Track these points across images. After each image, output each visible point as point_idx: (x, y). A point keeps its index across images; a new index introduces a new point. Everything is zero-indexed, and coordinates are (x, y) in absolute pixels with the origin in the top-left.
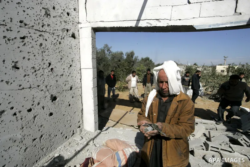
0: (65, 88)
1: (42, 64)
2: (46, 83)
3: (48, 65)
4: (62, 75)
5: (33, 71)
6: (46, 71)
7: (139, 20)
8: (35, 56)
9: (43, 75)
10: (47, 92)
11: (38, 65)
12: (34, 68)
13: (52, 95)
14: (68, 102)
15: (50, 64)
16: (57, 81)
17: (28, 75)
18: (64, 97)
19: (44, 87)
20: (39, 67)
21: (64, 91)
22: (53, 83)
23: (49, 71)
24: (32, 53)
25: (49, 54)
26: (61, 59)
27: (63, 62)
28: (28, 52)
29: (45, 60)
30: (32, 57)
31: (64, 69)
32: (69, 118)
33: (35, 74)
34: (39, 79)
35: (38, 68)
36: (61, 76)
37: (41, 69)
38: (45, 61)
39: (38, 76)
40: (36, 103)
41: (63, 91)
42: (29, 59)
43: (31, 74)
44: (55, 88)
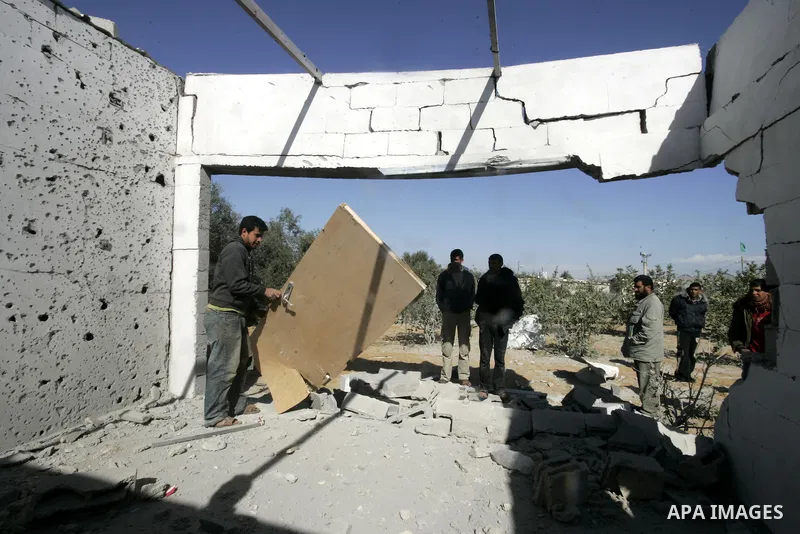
0: (128, 286)
1: (83, 230)
2: (86, 269)
3: (96, 233)
4: (126, 258)
5: (63, 241)
6: (91, 244)
7: (284, 155)
8: (70, 212)
9: (81, 251)
10: (87, 288)
11: (75, 231)
12: (64, 235)
14: (133, 319)
15: (100, 232)
16: (112, 268)
17: (52, 247)
18: (126, 304)
19: (82, 275)
20: (78, 234)
21: (126, 293)
22: (102, 270)
23: (96, 246)
24: (65, 206)
25: (102, 213)
26: (127, 224)
27: (129, 231)
28: (58, 205)
29: (90, 221)
30: (63, 213)
31: (131, 246)
33: (65, 247)
34: (72, 257)
35: (73, 237)
36: (122, 258)
37: (80, 239)
38: (90, 225)
39: (72, 251)
40: (59, 305)
41: (124, 291)
42: (57, 218)
43: (57, 246)
44: (105, 282)
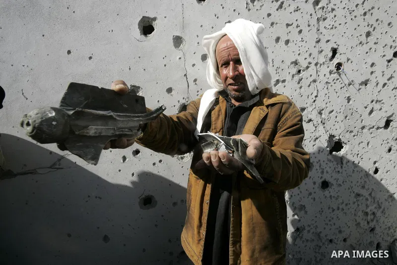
0: (369, 121)
1: (315, 52)
2: (320, 104)
3: (330, 54)
4: (365, 83)
5: (294, 70)
6: (324, 70)
8: (300, 32)
9: (315, 81)
10: (321, 127)
11: (307, 55)
12: (296, 63)
13: (332, 136)
14: (372, 161)
15: (334, 52)
16: (349, 99)
17: (284, 81)
18: (364, 144)
19: (315, 112)
20: (309, 60)
21: (365, 131)
22: (338, 103)
23: (331, 72)
24: (295, 25)
25: (336, 24)
26: (368, 34)
27: (371, 44)
28: (288, 25)
29: (323, 40)
30: (294, 36)
31: (373, 65)
32: (372, 208)
33: (297, 78)
34: (305, 91)
35: (304, 64)
36: (361, 84)
37: (312, 66)
38: (323, 44)
39: (304, 83)
41: (363, 128)
42: (287, 42)
43: (288, 78)
44: (341, 117)
